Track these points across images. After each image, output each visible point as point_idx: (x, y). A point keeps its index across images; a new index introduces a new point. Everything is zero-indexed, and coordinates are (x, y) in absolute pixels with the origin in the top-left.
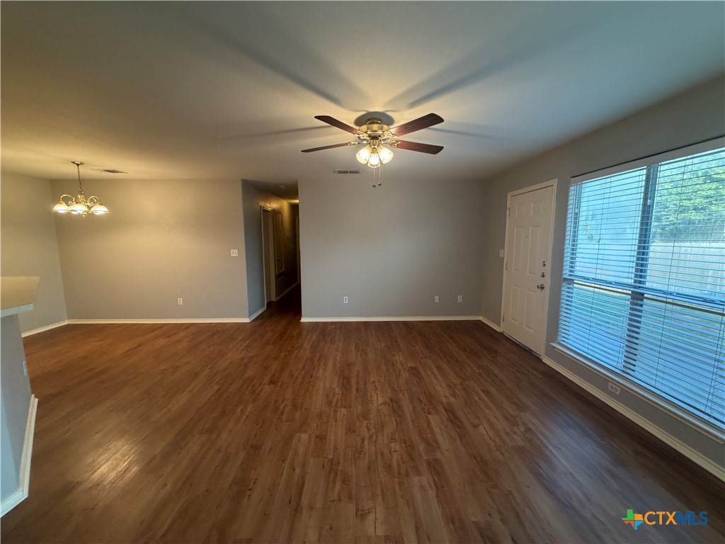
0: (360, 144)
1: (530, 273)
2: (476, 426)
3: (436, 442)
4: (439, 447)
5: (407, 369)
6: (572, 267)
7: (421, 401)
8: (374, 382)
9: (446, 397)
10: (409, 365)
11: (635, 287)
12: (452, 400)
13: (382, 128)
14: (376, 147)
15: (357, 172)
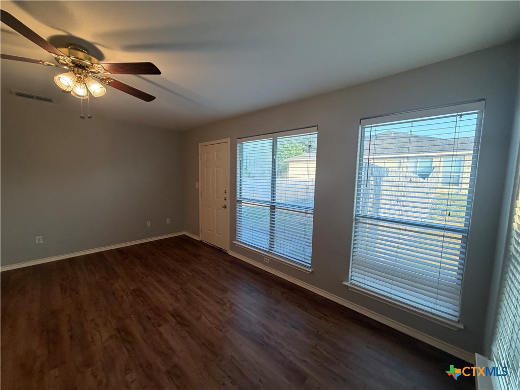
0: (59, 68)
1: (217, 198)
2: (199, 319)
3: (170, 348)
4: (174, 351)
5: (129, 293)
6: (240, 193)
7: (150, 318)
8: (93, 320)
9: (171, 305)
10: (131, 288)
11: (272, 203)
12: (177, 305)
13: (90, 60)
14: (82, 76)
15: (50, 100)
